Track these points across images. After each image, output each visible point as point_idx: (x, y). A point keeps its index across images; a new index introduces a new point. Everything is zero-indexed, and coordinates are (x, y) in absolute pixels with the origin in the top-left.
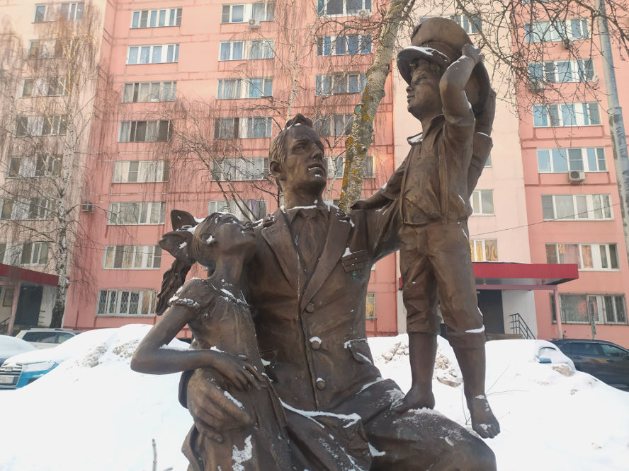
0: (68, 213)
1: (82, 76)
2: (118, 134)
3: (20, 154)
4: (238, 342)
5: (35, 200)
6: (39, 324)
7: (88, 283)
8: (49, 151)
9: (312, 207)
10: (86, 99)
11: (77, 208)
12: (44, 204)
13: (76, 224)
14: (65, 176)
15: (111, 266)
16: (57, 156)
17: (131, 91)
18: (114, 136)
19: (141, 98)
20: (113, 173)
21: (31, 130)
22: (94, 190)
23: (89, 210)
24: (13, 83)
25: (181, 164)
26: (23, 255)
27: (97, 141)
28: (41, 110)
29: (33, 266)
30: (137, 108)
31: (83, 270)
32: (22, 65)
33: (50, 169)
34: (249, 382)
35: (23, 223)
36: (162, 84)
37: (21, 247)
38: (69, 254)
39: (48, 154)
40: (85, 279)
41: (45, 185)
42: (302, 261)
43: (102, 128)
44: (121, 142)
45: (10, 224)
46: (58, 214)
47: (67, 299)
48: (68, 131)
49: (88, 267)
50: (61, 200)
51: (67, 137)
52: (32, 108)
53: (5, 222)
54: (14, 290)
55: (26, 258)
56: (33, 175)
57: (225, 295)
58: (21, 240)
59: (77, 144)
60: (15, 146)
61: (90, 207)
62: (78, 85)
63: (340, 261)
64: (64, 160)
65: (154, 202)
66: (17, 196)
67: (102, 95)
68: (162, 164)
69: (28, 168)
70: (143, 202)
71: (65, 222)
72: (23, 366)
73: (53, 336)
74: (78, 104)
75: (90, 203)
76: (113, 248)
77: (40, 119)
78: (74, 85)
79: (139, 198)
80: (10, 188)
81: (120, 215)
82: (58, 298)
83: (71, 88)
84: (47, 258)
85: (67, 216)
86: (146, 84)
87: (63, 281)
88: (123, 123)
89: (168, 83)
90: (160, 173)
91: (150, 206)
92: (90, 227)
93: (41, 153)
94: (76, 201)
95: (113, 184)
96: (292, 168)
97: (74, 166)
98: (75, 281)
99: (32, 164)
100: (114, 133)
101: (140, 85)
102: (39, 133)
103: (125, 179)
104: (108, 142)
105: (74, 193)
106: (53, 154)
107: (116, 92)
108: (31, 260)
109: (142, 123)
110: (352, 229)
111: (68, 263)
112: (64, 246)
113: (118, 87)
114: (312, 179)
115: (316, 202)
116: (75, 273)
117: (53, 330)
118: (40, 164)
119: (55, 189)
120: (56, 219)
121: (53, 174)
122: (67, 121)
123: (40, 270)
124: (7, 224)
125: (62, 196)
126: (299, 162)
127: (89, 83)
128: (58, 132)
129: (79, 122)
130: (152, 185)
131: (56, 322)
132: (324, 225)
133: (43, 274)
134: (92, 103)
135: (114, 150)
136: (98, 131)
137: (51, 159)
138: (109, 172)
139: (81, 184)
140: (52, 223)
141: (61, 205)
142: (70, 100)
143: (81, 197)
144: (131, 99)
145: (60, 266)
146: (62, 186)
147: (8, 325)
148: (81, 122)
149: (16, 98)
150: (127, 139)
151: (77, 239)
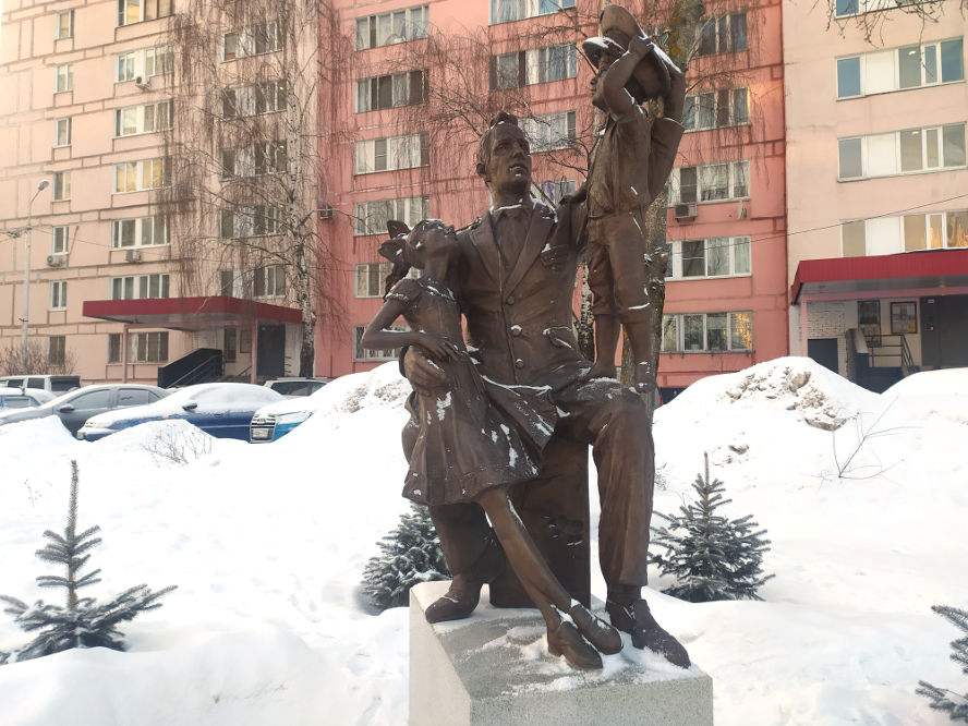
0: (303, 223)
1: (297, 22)
2: (355, 100)
3: (233, 145)
4: (442, 327)
5: (260, 209)
6: (286, 374)
7: (338, 317)
8: (268, 137)
9: (516, 206)
10: (306, 53)
11: (314, 215)
12: (271, 214)
13: (315, 237)
14: (293, 171)
15: (365, 294)
16: (279, 143)
17: (366, 30)
18: (348, 105)
19: (381, 39)
20: (353, 160)
21: (241, 110)
22: (332, 189)
23: (329, 217)
24: (212, 45)
25: (442, 138)
26: (255, 283)
27: (329, 114)
28: (251, 79)
29: (269, 299)
30: (376, 57)
31: (331, 300)
32: (219, 16)
33: (272, 165)
34: (448, 355)
35: (250, 242)
36: (408, 13)
37: (253, 273)
38: (311, 279)
39: (267, 142)
40: (335, 313)
41: (270, 186)
42: (503, 258)
43: (332, 95)
44: (359, 113)
45: (235, 244)
46: (291, 226)
47: (316, 339)
48: (288, 106)
49: (336, 296)
50: (291, 206)
51: (288, 115)
52: (239, 77)
53: (229, 242)
54: (251, 331)
55: (259, 290)
56: (252, 174)
57: (430, 291)
58: (251, 265)
59: (303, 124)
60: (226, 135)
61: (330, 213)
62: (293, 35)
63: (539, 256)
64: (288, 149)
65: (412, 197)
66: (237, 205)
67: (327, 46)
68: (417, 140)
69: (244, 163)
70: (399, 199)
71: (300, 236)
72: (276, 418)
73: (305, 387)
74: (297, 64)
75: (329, 207)
76: (365, 268)
77: (251, 90)
78: (288, 35)
79: (391, 194)
80: (228, 195)
81: (369, 222)
82: (305, 338)
83: (285, 41)
84: (285, 287)
85: (302, 227)
86: (385, 16)
87: (307, 317)
88: (359, 82)
89: (416, 10)
90: (416, 154)
91: (407, 203)
92: (332, 241)
93: (258, 142)
94: (312, 206)
95: (355, 177)
96: (495, 169)
97: (302, 156)
98: (323, 315)
99: (249, 158)
100: (349, 102)
101: (377, 19)
102: (252, 112)
103: (371, 167)
104: (342, 115)
105: (307, 194)
106: (274, 141)
107: (345, 38)
108: (266, 291)
109: (385, 79)
110: (555, 224)
111: (312, 292)
112: (304, 268)
113: (347, 28)
114: (513, 179)
115: (521, 201)
116: (321, 304)
117: (304, 380)
118: (259, 158)
119: (283, 191)
120: (289, 232)
121: (278, 170)
122: (285, 89)
123: (279, 303)
124: (231, 244)
125: (293, 200)
126: (500, 162)
127: (307, 29)
128: (276, 108)
129: (301, 91)
130: (407, 174)
131: (306, 369)
132: (526, 223)
133: (282, 308)
134: (316, 57)
135: (351, 126)
136: (328, 101)
137: (272, 149)
138: (349, 160)
139: (314, 181)
140: (285, 238)
141: (293, 213)
142: (285, 59)
143: (317, 198)
144: (367, 45)
145: (300, 296)
146: (291, 186)
147: (250, 376)
148: (304, 91)
149: (218, 65)
150: (367, 108)
151: (319, 259)
